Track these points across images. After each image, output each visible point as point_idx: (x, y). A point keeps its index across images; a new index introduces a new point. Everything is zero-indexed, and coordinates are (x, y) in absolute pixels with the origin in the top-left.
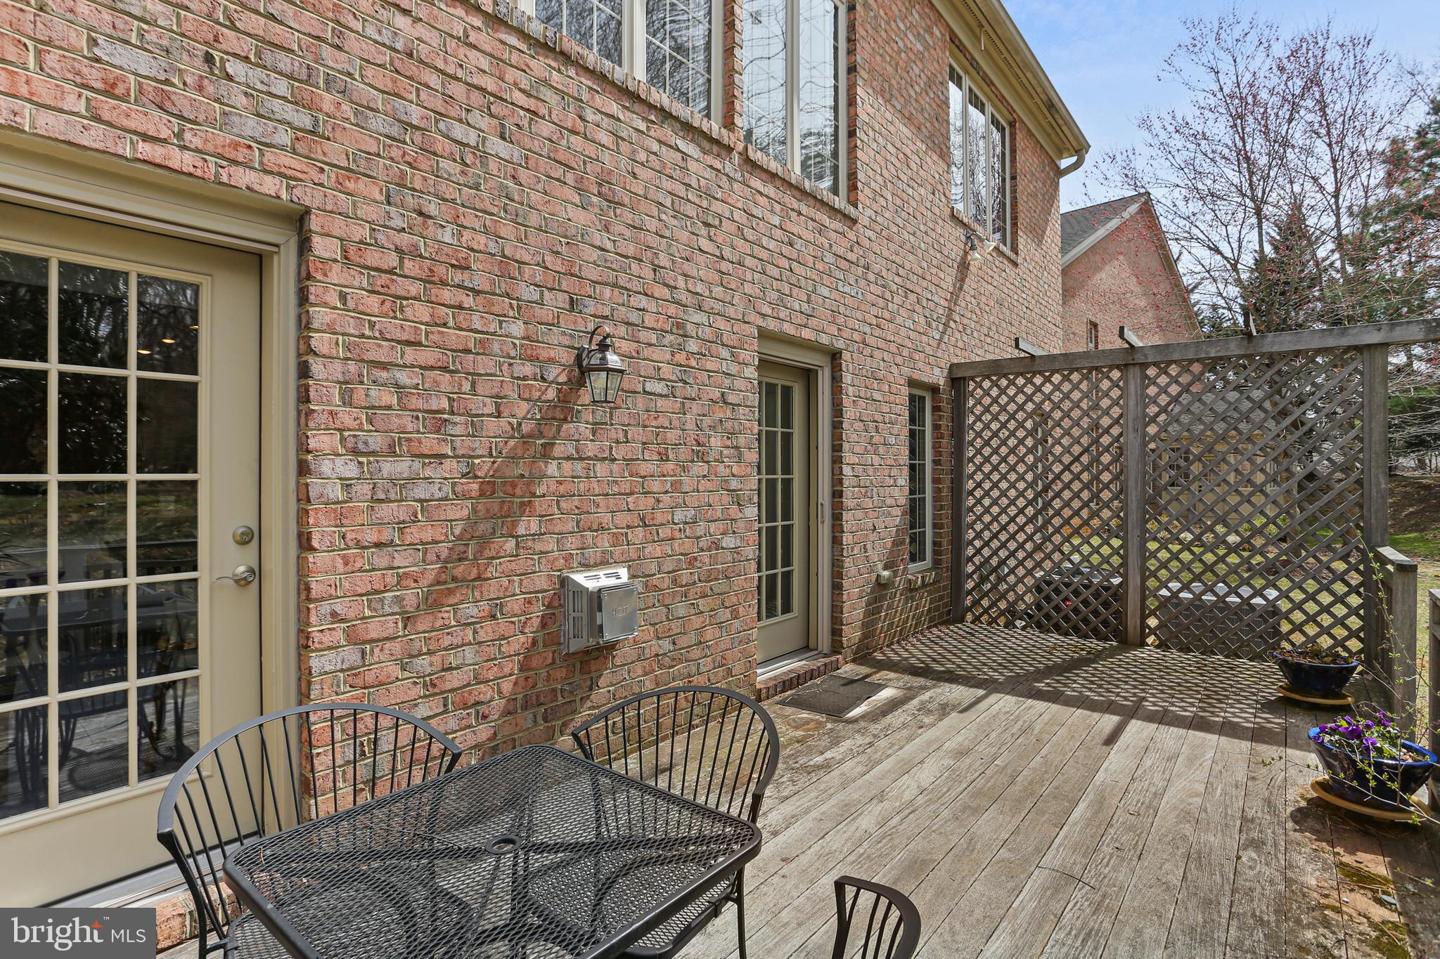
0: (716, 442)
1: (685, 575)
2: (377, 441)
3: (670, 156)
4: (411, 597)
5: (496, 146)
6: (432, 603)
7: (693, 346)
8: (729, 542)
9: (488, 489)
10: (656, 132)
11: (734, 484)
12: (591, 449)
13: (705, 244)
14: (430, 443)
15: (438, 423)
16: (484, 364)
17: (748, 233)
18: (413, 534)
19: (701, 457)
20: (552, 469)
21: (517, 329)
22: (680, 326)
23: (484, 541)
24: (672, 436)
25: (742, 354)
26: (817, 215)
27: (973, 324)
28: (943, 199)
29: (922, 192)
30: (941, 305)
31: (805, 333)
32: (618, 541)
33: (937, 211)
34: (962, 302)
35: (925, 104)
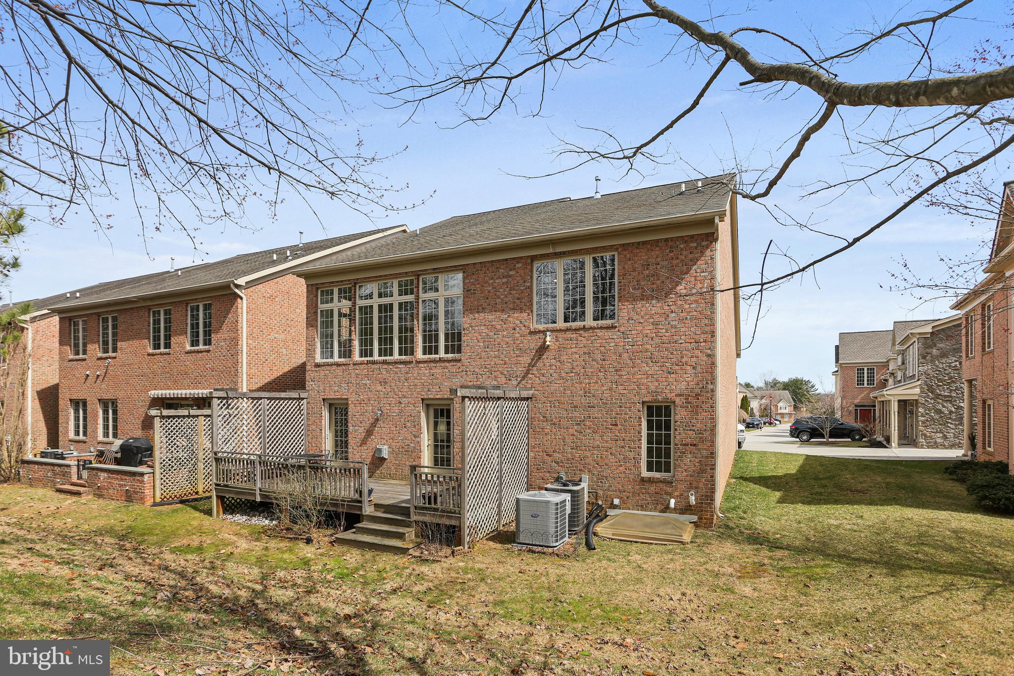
0: (409, 424)
1: (401, 450)
2: (355, 425)
3: (397, 370)
4: (358, 444)
6: (361, 446)
8: (412, 445)
9: (367, 431)
10: (395, 366)
11: (413, 433)
12: (382, 425)
13: (406, 384)
14: (360, 425)
15: (361, 423)
16: (366, 414)
17: (418, 378)
19: (405, 427)
20: (376, 429)
21: (371, 408)
22: (400, 402)
23: (367, 439)
24: (398, 423)
25: (416, 405)
26: (442, 364)
27: (551, 371)
28: (523, 328)
29: (505, 333)
30: (520, 370)
31: (437, 397)
32: (387, 441)
33: (518, 335)
34: (540, 364)
35: (510, 298)
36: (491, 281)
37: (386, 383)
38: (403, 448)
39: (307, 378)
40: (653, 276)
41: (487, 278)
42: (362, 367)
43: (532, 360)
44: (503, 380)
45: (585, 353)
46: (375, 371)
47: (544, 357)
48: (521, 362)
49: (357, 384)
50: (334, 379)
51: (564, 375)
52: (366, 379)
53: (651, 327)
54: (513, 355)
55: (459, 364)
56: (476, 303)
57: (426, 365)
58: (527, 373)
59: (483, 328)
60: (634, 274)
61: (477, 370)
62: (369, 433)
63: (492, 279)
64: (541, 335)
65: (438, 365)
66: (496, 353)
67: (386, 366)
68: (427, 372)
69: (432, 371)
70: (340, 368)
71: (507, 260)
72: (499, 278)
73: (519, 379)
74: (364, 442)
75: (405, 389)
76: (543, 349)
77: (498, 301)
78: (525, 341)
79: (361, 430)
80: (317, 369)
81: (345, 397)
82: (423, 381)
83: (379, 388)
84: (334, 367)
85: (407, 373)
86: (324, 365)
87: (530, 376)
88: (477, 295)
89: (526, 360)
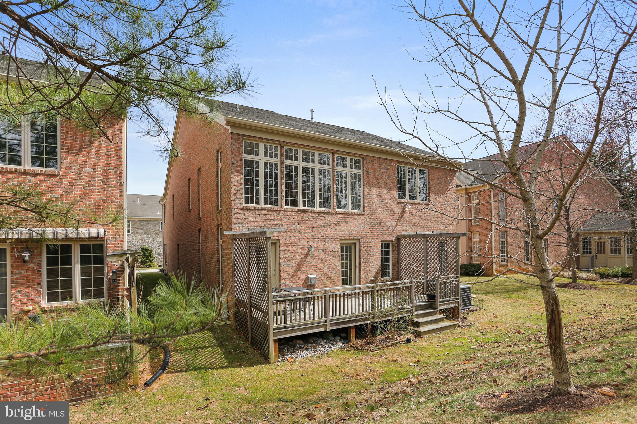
0: (331, 257)
1: (326, 276)
2: (286, 261)
3: (322, 218)
4: (290, 277)
5: (298, 226)
6: (292, 277)
7: (327, 244)
8: (334, 272)
9: (298, 265)
10: (320, 215)
11: (335, 263)
12: (311, 260)
13: (329, 229)
14: (291, 260)
15: (292, 259)
16: (297, 251)
17: (337, 225)
18: (290, 270)
19: (329, 260)
20: (306, 263)
21: (301, 247)
22: (325, 242)
23: (298, 271)
24: (323, 257)
25: (336, 244)
26: (354, 217)
27: (407, 224)
28: (394, 200)
29: (386, 201)
30: (394, 223)
31: (351, 238)
32: (315, 271)
33: (392, 203)
34: (402, 220)
35: (388, 182)
36: (379, 170)
37: (313, 227)
38: (327, 275)
39: (233, 220)
40: (440, 184)
41: (377, 167)
42: (293, 213)
43: (399, 218)
44: (386, 228)
45: (419, 216)
46: (304, 217)
47: (404, 216)
48: (394, 218)
49: (288, 227)
50: (265, 223)
51: (412, 226)
52: (296, 224)
53: (440, 207)
54: (391, 214)
55: (363, 217)
56: (371, 180)
57: (342, 216)
58: (397, 225)
59: (375, 196)
60: (435, 181)
61: (373, 221)
62: (300, 266)
63: (379, 168)
64: (402, 205)
65: (350, 216)
66: (382, 212)
67: (313, 215)
68: (344, 221)
69: (346, 221)
70: (271, 213)
71: (386, 159)
72: (382, 168)
73: (393, 228)
74: (295, 274)
75: (328, 232)
76: (403, 212)
77: (383, 182)
78: (396, 207)
79: (292, 265)
80: (245, 213)
81: (277, 238)
82: (341, 227)
83: (308, 231)
84: (265, 212)
85: (329, 221)
86: (253, 210)
87: (398, 226)
88: (372, 176)
89: (396, 217)
